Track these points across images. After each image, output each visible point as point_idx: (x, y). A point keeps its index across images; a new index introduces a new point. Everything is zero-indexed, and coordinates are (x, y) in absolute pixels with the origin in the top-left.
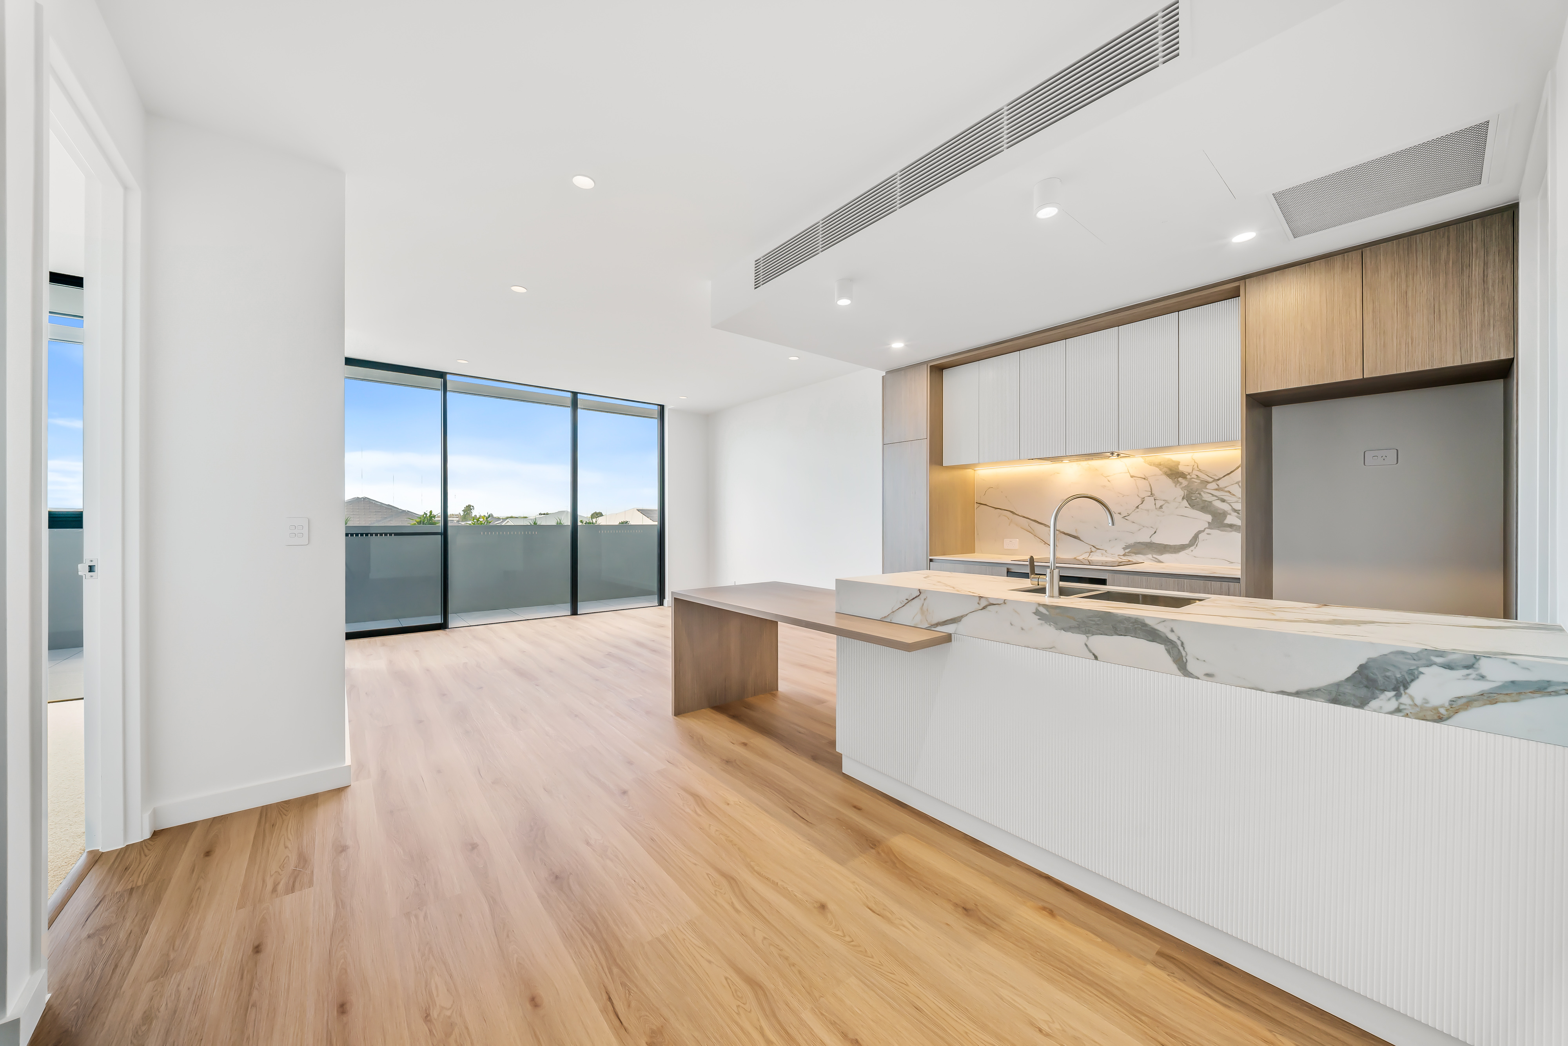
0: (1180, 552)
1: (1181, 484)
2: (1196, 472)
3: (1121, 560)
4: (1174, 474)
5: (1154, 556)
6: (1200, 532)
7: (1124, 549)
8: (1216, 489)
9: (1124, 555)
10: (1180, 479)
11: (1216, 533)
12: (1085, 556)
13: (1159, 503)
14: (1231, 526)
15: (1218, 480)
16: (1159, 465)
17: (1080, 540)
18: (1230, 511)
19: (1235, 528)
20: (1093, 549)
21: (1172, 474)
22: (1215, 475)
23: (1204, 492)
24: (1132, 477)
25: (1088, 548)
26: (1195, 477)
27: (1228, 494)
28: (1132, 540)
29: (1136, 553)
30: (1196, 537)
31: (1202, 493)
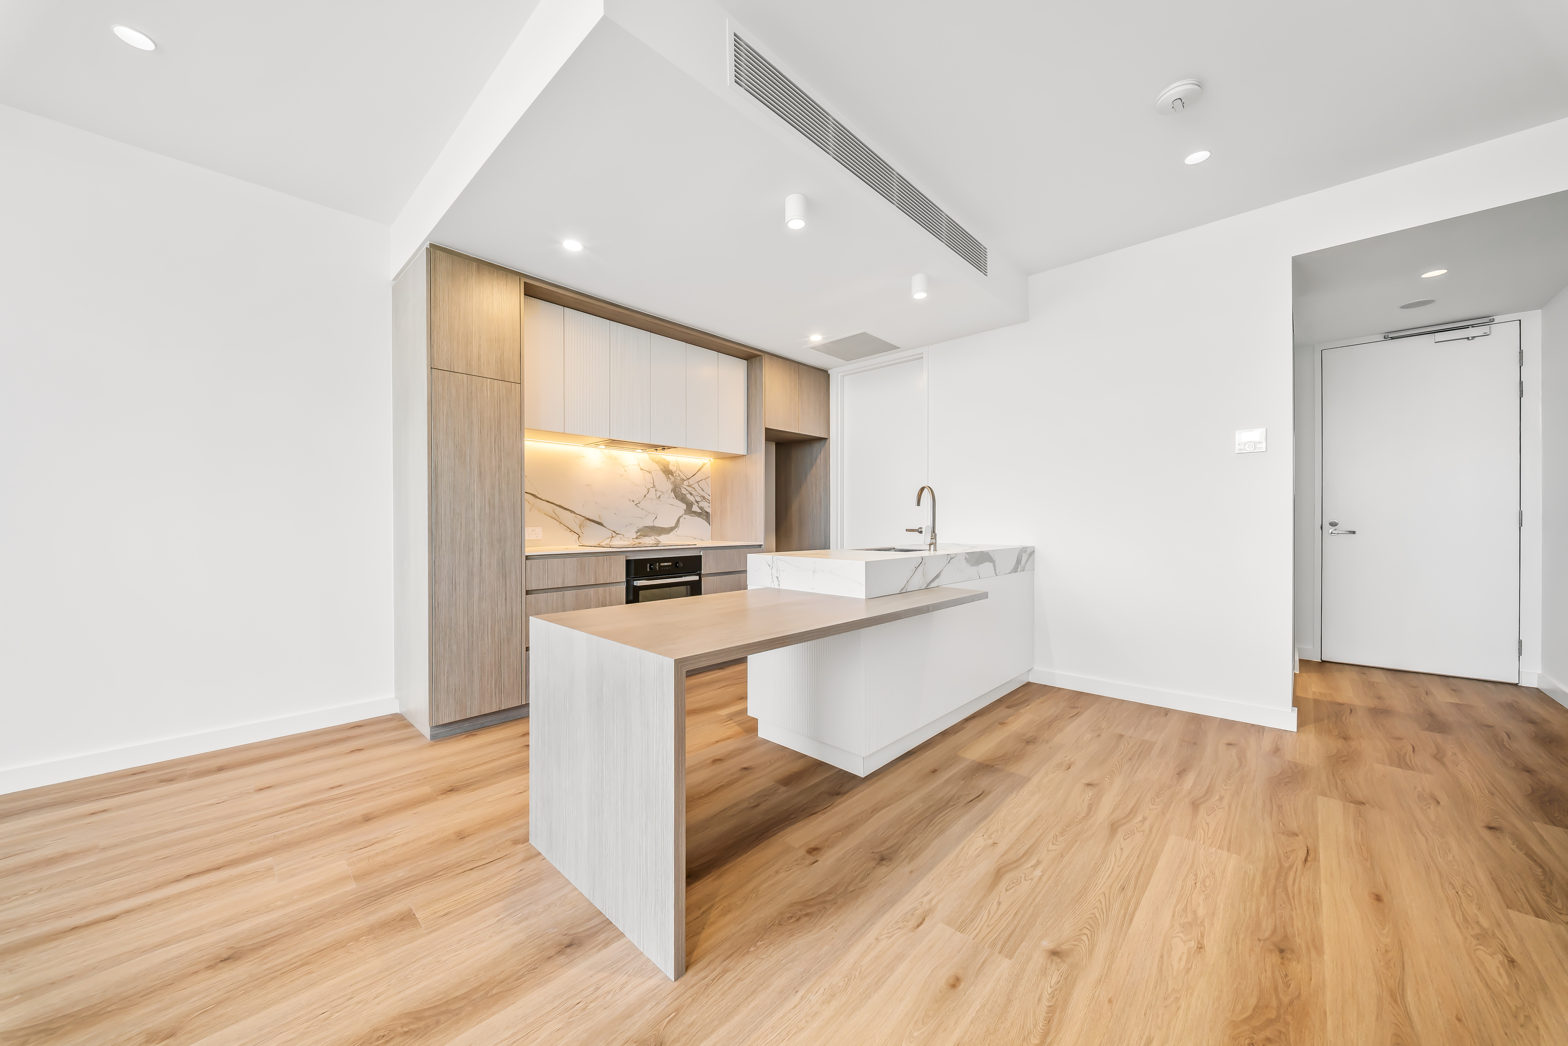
0: (670, 533)
1: (670, 479)
2: (678, 472)
3: (634, 543)
4: (667, 472)
5: (656, 537)
6: (681, 517)
7: (637, 532)
8: (688, 486)
9: (636, 538)
10: (670, 476)
11: (687, 517)
12: (608, 541)
13: (659, 494)
14: (695, 512)
15: (689, 479)
16: (658, 462)
17: (603, 526)
18: (695, 502)
19: (696, 514)
20: (614, 534)
21: (665, 471)
22: (687, 475)
23: (682, 487)
24: (641, 469)
25: (609, 534)
26: (678, 475)
27: (693, 490)
28: (641, 526)
29: (644, 536)
30: (678, 521)
31: (681, 488)
